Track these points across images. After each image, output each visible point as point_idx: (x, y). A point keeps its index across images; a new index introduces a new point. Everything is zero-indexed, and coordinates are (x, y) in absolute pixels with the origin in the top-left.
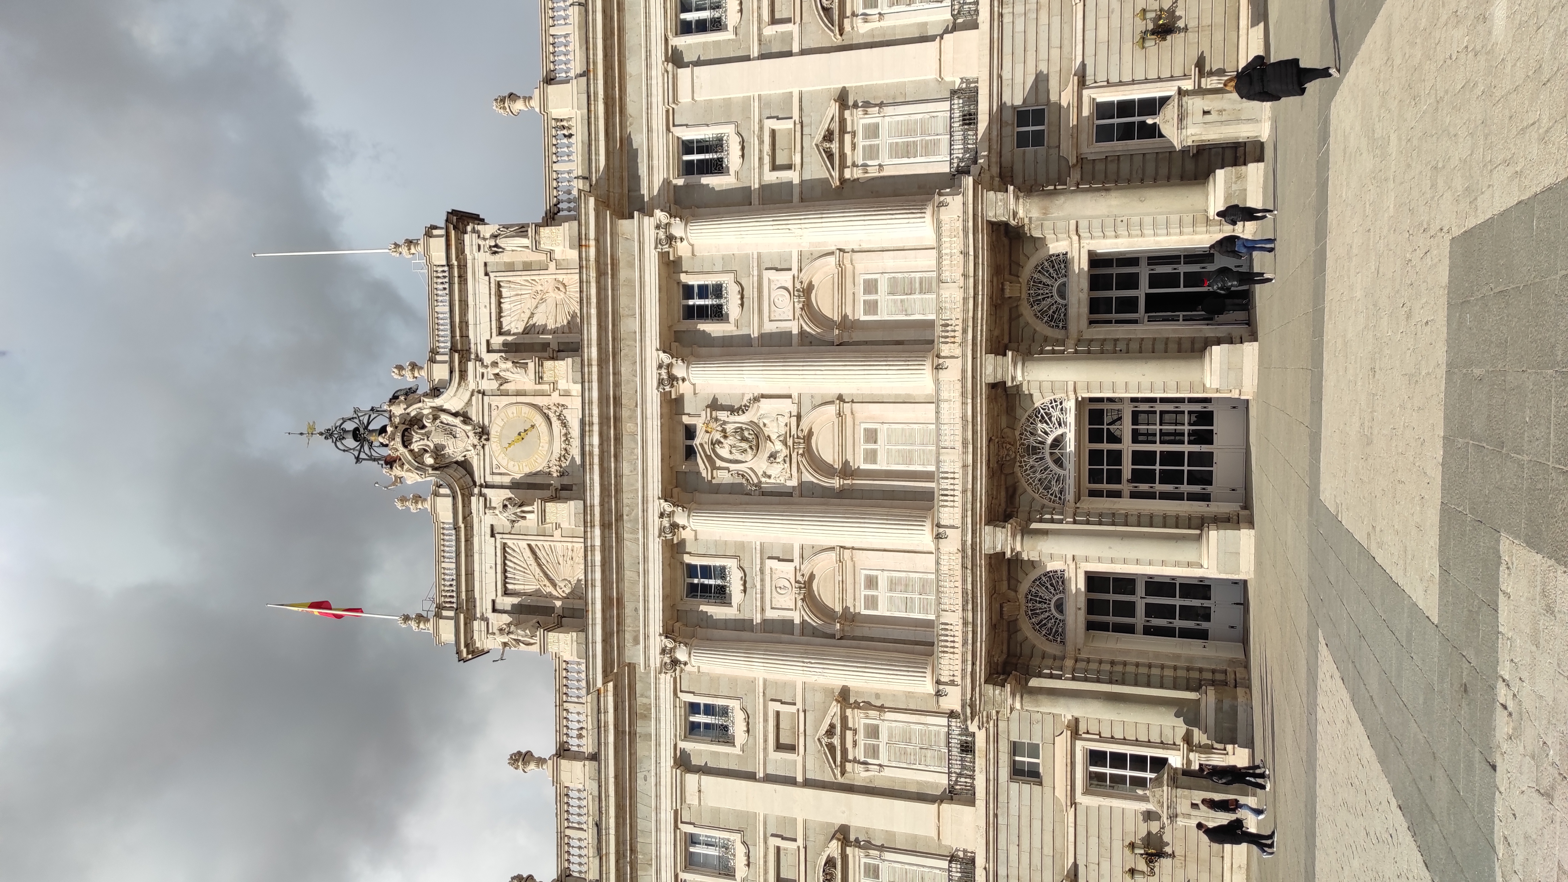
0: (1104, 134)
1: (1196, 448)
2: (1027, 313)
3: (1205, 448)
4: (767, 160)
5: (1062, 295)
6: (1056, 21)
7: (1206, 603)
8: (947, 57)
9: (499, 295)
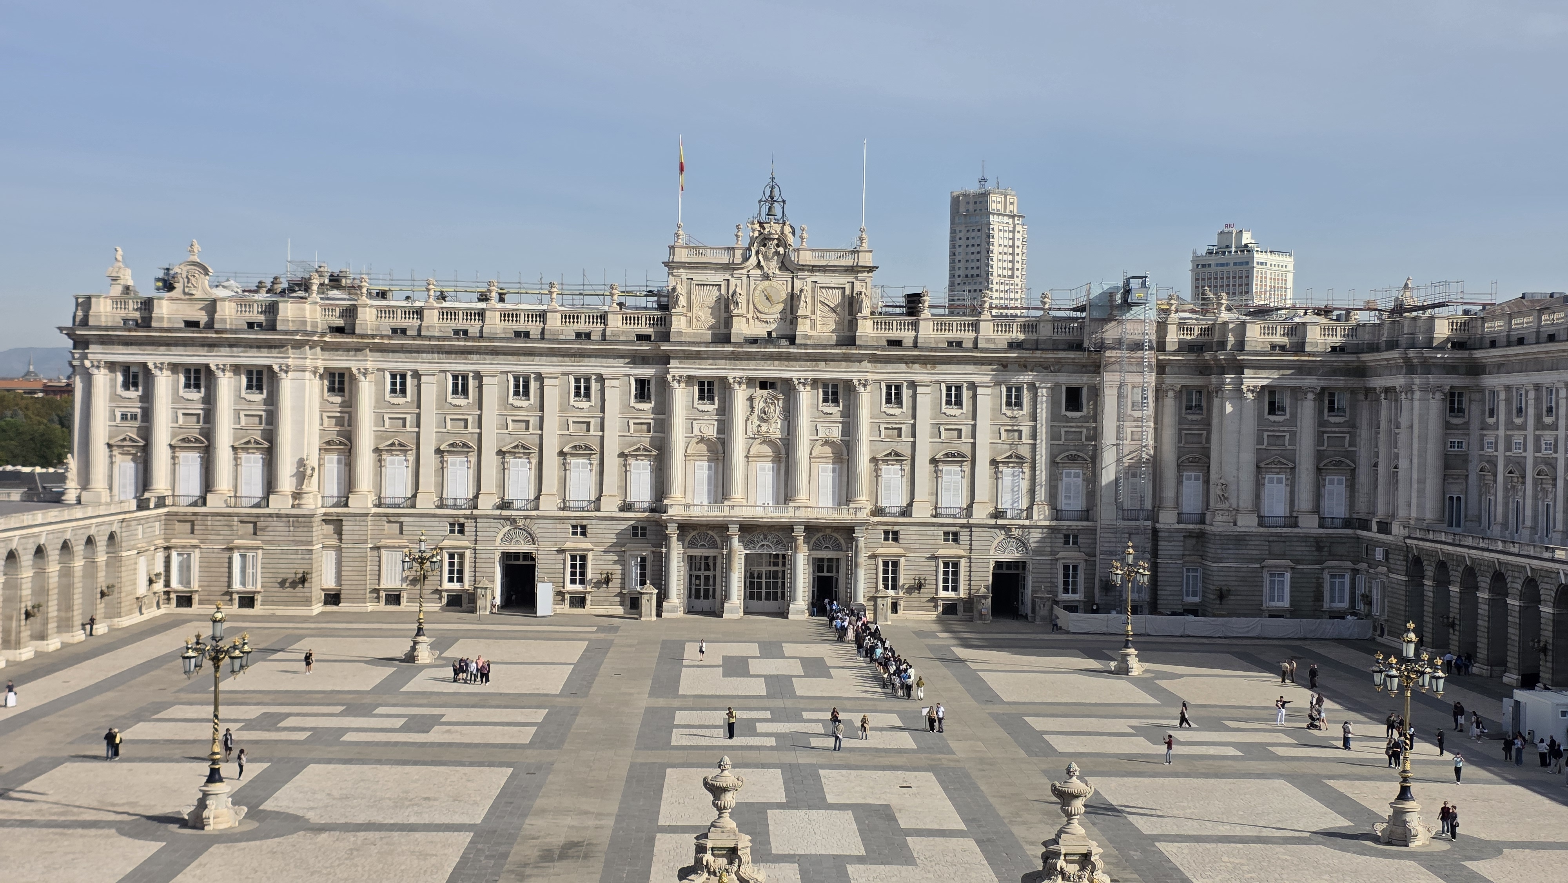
0: (886, 564)
1: (763, 594)
2: (820, 535)
3: (763, 597)
4: (889, 426)
5: (826, 547)
6: (929, 546)
7: (702, 598)
8: (921, 504)
9: (837, 288)
